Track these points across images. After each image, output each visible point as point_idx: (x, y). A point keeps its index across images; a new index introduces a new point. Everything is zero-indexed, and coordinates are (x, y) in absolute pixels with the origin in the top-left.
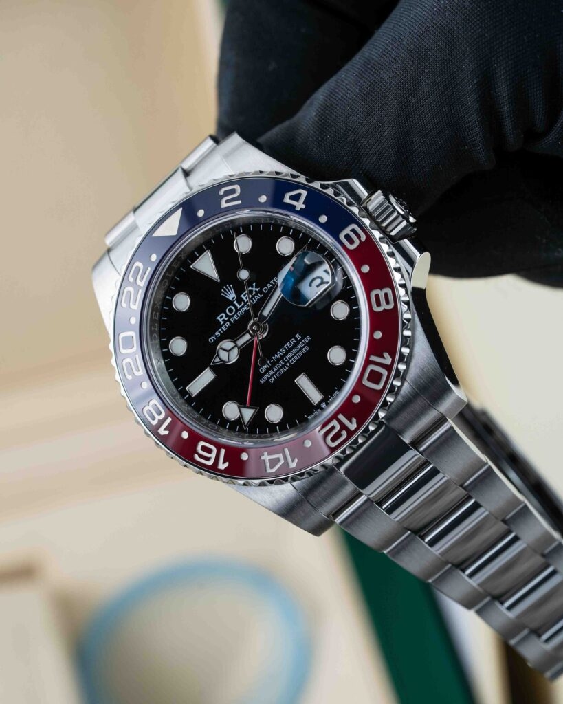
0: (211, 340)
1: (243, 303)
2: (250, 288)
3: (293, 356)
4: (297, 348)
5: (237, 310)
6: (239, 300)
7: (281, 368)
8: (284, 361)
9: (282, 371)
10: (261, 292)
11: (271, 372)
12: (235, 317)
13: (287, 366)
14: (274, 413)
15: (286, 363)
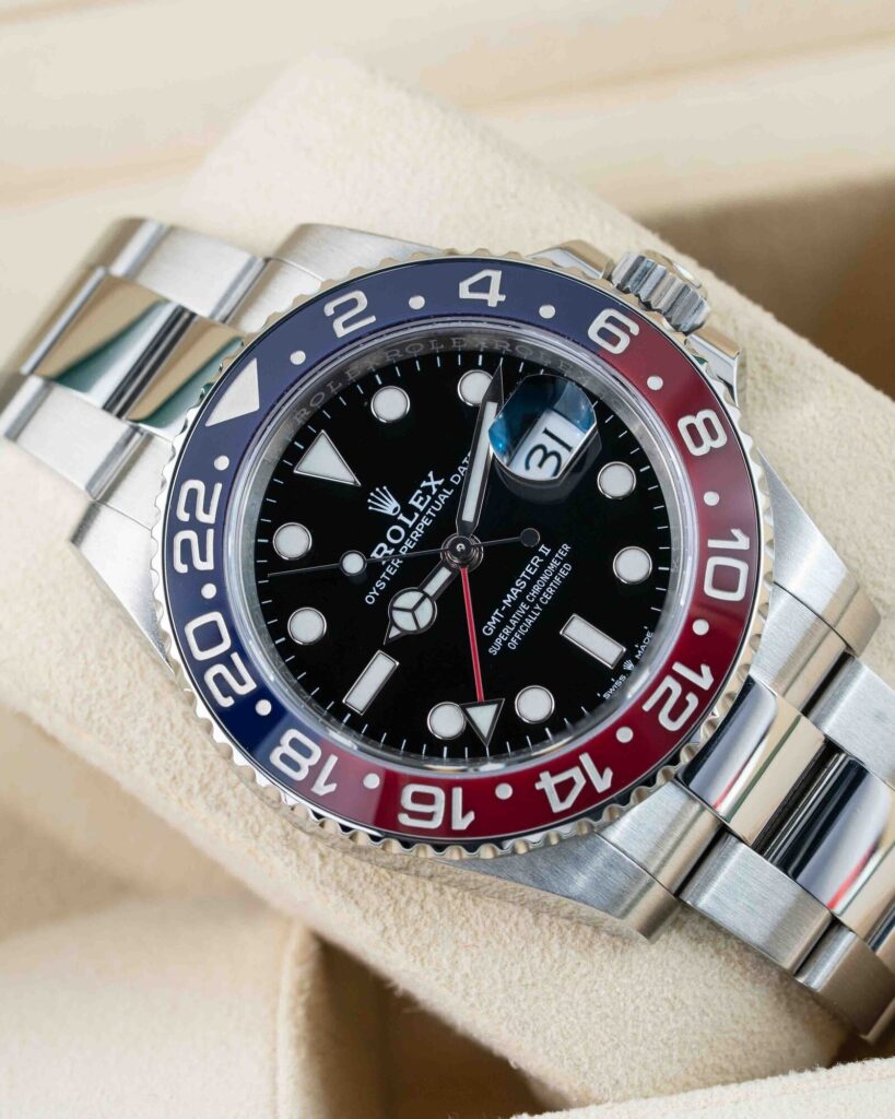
0: (370, 600)
1: (417, 515)
2: (424, 484)
3: (544, 590)
4: (548, 571)
5: (409, 531)
6: (409, 511)
7: (525, 616)
8: (527, 603)
9: (529, 622)
10: (448, 485)
11: (507, 630)
12: (408, 545)
13: (537, 611)
14: (535, 704)
15: (532, 605)
